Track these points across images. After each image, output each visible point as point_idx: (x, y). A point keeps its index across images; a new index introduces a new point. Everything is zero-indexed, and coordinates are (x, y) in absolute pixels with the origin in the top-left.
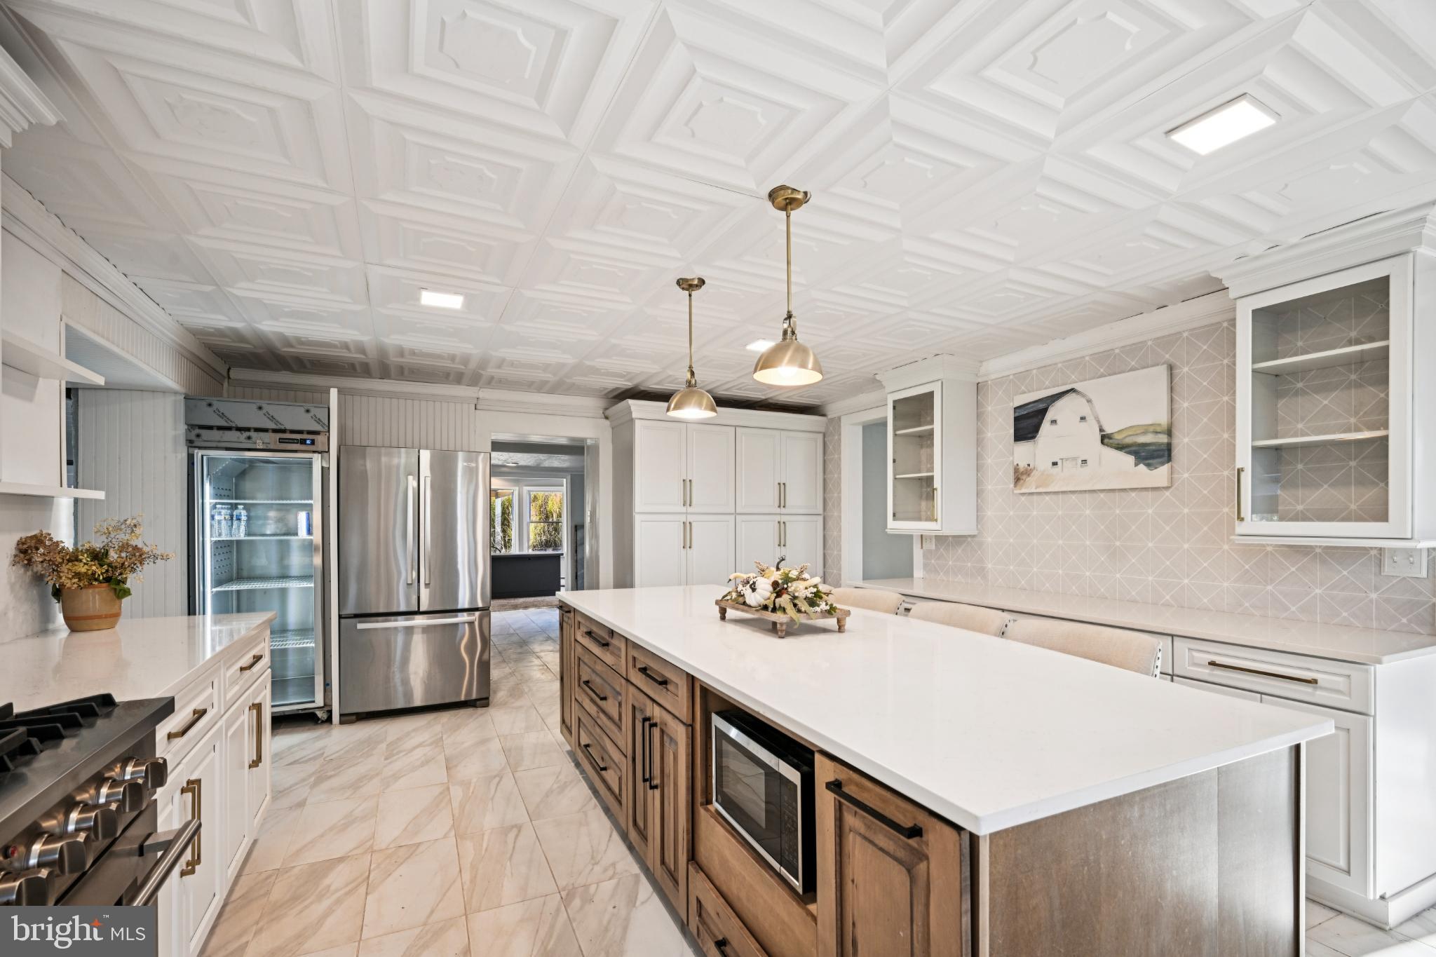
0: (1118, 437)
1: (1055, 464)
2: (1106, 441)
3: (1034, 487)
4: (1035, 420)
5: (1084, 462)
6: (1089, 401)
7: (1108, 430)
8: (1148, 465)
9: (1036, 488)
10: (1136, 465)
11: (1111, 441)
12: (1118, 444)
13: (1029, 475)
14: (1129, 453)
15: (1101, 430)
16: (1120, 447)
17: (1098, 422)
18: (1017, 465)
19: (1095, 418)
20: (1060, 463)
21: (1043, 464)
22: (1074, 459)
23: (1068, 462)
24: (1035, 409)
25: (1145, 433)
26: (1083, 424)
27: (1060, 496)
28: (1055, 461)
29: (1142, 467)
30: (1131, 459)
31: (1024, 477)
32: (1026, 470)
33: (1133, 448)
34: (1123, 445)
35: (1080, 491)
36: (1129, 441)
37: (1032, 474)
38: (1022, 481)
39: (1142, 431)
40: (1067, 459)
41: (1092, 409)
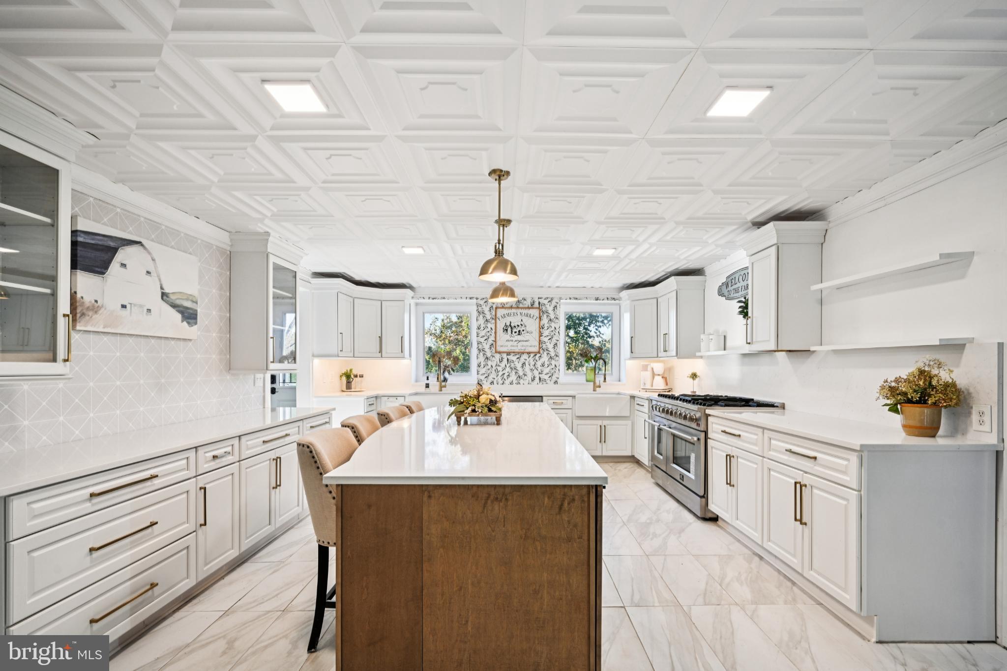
0: (172, 297)
1: (124, 306)
2: (165, 297)
3: (102, 326)
4: (105, 256)
5: (149, 310)
6: (153, 260)
7: (167, 290)
8: (188, 323)
9: (104, 328)
10: (182, 321)
11: (168, 299)
12: (172, 303)
13: (96, 312)
14: (179, 311)
15: (162, 288)
16: (174, 306)
17: (160, 280)
18: (82, 298)
19: (158, 276)
20: (128, 306)
21: (111, 304)
22: (141, 306)
23: (136, 308)
24: (106, 243)
25: (187, 299)
26: (148, 277)
27: (118, 338)
28: (124, 303)
29: (185, 323)
30: (179, 316)
31: (90, 313)
32: (93, 306)
33: (181, 309)
34: (175, 304)
35: (137, 335)
36: (178, 302)
37: (100, 312)
38: (87, 318)
39: (186, 298)
40: (135, 305)
41: (156, 267)
